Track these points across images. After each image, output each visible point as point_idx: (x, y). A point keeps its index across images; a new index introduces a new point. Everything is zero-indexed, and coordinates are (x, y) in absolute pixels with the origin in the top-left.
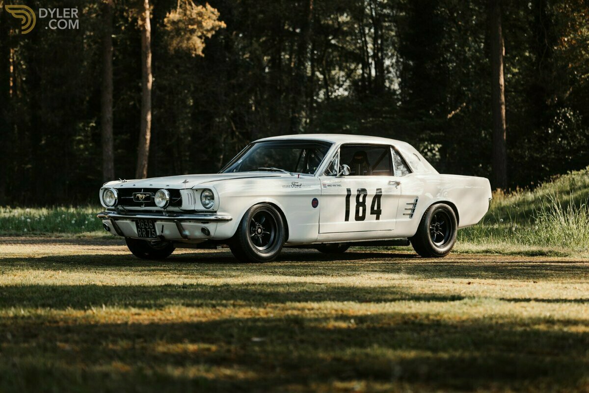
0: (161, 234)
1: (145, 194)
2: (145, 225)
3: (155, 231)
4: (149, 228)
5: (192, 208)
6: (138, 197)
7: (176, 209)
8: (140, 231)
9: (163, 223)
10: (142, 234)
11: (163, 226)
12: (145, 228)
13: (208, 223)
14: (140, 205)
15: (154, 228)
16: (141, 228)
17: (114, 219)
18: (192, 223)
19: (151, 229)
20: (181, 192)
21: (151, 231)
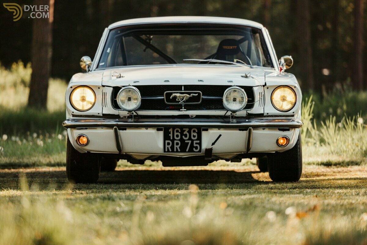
0: (211, 147)
1: (189, 94)
2: (182, 134)
3: (200, 144)
6: (175, 97)
8: (168, 144)
9: (220, 132)
10: (172, 147)
11: (220, 135)
12: (182, 140)
13: (288, 130)
14: (178, 108)
15: (200, 138)
16: (173, 140)
18: (267, 132)
19: (193, 141)
20: (255, 89)
21: (192, 143)
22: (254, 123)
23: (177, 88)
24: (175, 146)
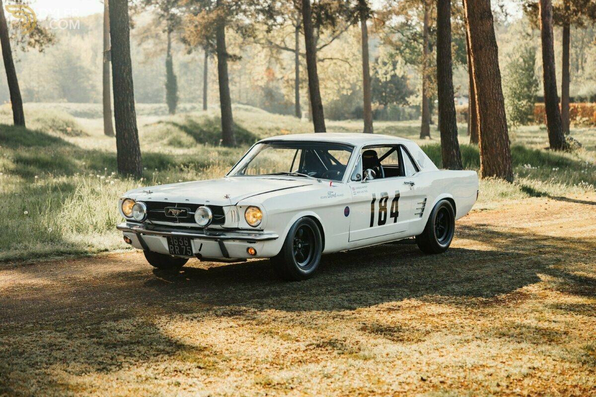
0: (198, 252)
1: (180, 210)
2: (179, 241)
3: (191, 249)
4: (184, 245)
5: (235, 226)
6: (171, 212)
7: (218, 226)
8: (172, 248)
9: (202, 241)
10: (174, 250)
11: (202, 244)
12: (179, 245)
13: (255, 243)
14: (174, 220)
15: (190, 245)
16: (174, 245)
17: (138, 234)
18: (237, 243)
19: (186, 247)
20: (224, 209)
21: (186, 248)
22: (229, 235)
23: (173, 205)
24: (176, 250)
